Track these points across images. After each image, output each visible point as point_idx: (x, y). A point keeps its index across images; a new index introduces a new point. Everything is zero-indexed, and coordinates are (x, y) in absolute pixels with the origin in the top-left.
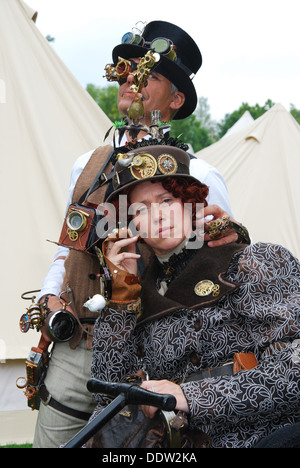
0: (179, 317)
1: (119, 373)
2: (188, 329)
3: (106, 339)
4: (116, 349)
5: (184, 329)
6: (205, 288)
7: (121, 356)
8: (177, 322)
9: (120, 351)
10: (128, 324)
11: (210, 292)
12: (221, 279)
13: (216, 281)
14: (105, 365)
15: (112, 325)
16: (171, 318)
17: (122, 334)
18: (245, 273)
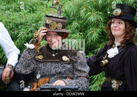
0: (57, 63)
1: (26, 66)
2: (60, 67)
3: (26, 56)
4: (28, 59)
5: (59, 67)
6: (65, 58)
7: (28, 62)
8: (57, 64)
9: (28, 60)
10: (33, 54)
11: (66, 60)
12: (70, 57)
13: (68, 57)
14: (23, 63)
15: (29, 53)
16: (55, 63)
17: (31, 56)
18: (79, 58)
